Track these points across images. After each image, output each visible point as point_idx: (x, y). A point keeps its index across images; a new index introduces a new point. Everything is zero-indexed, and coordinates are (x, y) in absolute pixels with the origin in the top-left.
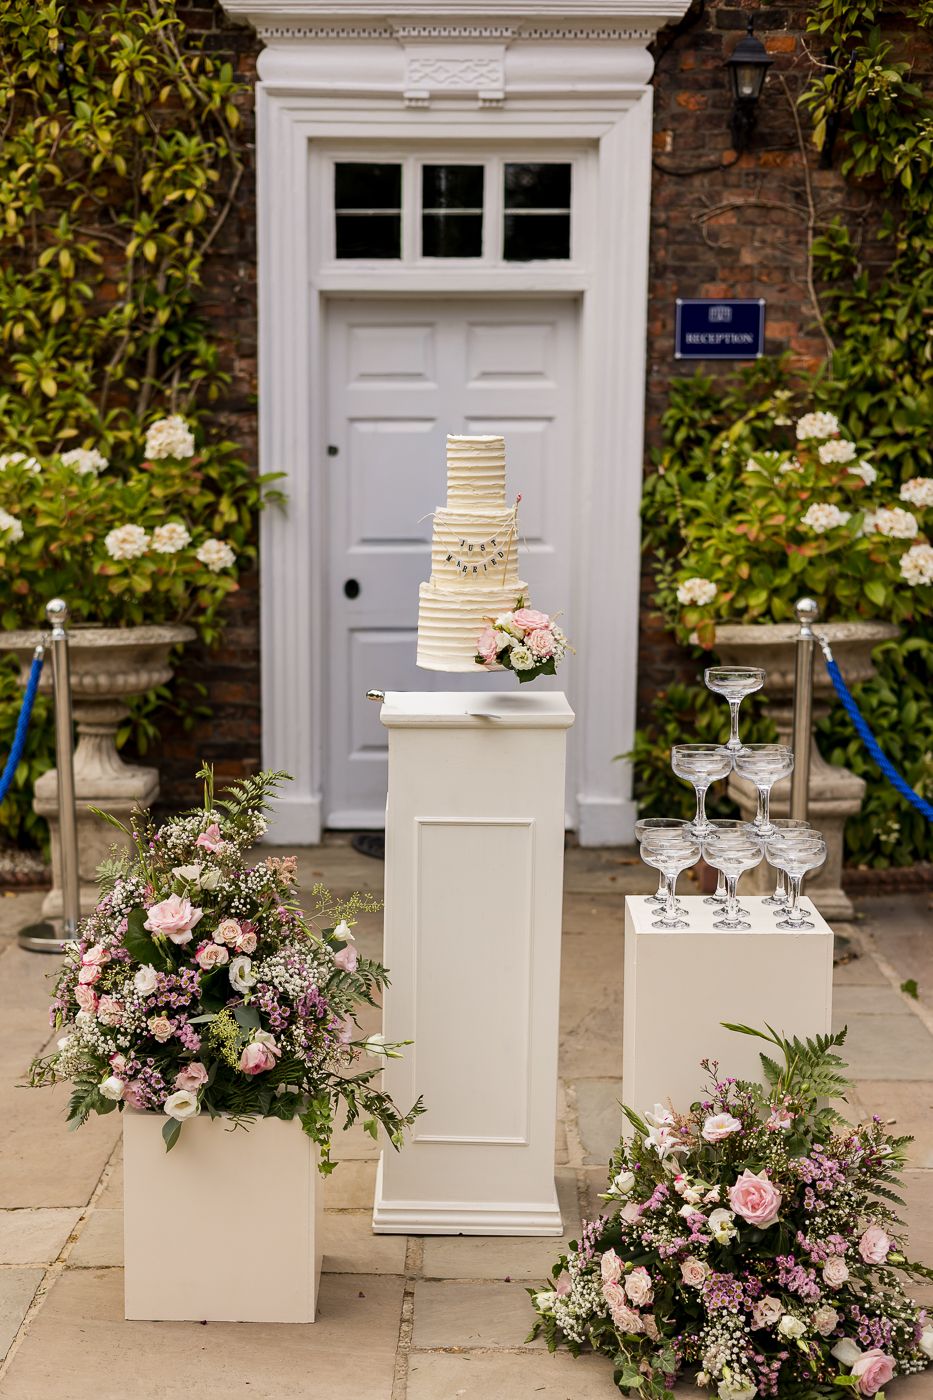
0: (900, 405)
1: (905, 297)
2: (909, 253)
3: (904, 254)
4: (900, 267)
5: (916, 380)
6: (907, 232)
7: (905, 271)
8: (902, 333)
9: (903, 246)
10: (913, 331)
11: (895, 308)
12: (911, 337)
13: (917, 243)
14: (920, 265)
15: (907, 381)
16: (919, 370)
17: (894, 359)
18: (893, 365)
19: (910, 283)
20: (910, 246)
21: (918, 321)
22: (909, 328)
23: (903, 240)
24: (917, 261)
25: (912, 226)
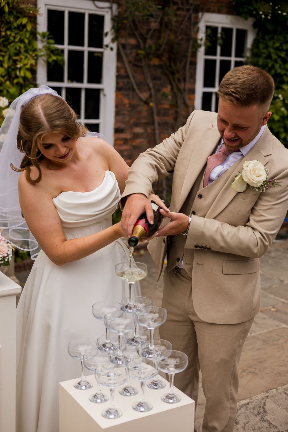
0: (8, 92)
1: (5, 52)
2: (6, 36)
3: (4, 37)
4: (3, 41)
5: (12, 83)
6: (5, 28)
7: (5, 43)
8: (6, 66)
9: (3, 34)
10: (9, 65)
11: (3, 56)
12: (9, 67)
13: (8, 33)
14: (10, 41)
15: (8, 83)
16: (11, 79)
17: (3, 74)
18: (3, 77)
19: (7, 47)
20: (6, 34)
21: (11, 61)
22: (8, 63)
23: (3, 31)
24: (9, 39)
25: (7, 27)
